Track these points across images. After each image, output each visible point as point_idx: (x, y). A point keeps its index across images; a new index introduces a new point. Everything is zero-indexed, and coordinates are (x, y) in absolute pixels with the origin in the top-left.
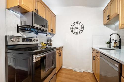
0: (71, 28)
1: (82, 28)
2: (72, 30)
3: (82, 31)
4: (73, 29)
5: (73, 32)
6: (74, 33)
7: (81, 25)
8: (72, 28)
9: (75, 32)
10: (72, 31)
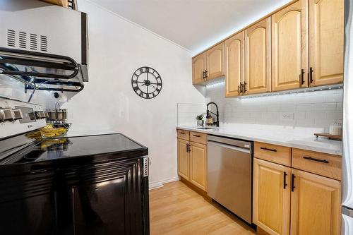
0: (133, 82)
1: (158, 84)
2: (135, 85)
3: (159, 91)
4: (140, 85)
5: (139, 92)
6: (141, 95)
7: (157, 78)
8: (136, 82)
9: (142, 93)
10: (136, 89)
